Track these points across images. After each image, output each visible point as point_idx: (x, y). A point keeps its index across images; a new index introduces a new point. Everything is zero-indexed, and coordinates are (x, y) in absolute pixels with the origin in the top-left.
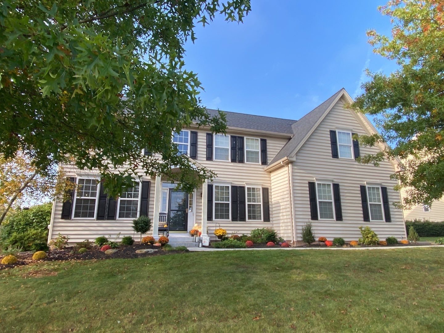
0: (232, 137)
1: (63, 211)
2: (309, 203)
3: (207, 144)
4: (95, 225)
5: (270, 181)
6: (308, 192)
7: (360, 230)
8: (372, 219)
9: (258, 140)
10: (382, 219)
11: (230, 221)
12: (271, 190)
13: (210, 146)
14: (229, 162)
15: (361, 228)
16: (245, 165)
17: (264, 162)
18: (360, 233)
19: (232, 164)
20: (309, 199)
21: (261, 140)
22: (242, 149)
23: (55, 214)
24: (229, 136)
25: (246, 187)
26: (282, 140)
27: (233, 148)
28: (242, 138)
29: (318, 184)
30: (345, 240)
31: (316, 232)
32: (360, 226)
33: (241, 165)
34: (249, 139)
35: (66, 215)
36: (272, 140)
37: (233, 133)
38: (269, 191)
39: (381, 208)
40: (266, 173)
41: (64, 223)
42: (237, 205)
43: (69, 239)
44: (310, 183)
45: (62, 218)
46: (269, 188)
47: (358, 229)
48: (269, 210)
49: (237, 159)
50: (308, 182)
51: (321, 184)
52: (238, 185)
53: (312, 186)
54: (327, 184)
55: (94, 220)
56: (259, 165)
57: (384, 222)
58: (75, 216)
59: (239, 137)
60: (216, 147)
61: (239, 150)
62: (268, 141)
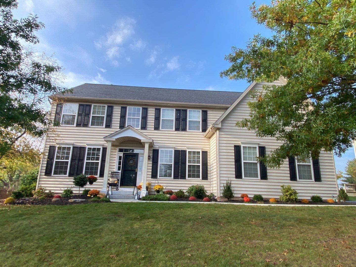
0: (176, 110)
1: (46, 170)
2: (234, 163)
3: (155, 117)
4: (67, 180)
5: (210, 145)
6: (234, 154)
7: (282, 188)
8: (299, 179)
9: (200, 111)
10: (311, 179)
11: (172, 179)
12: (210, 153)
13: (157, 118)
14: (173, 131)
15: (282, 186)
16: (187, 133)
17: (204, 130)
18: (281, 191)
19: (176, 132)
20: (234, 160)
21: (203, 111)
22: (185, 119)
23: (41, 172)
24: (174, 109)
25: (188, 151)
26: (220, 110)
27: (177, 119)
28: (186, 111)
29: (243, 147)
30: (263, 197)
31: (235, 189)
32: (282, 185)
33: (183, 132)
34: (192, 111)
35: (48, 173)
36: (212, 111)
37: (178, 107)
38: (208, 154)
39: (310, 168)
40: (206, 139)
41: (45, 178)
42: (179, 166)
43: (46, 190)
44: (235, 146)
45: (45, 175)
46: (208, 151)
47: (280, 187)
48: (207, 170)
49: (181, 128)
50: (234, 146)
51: (246, 147)
52: (180, 150)
53: (237, 149)
54: (253, 147)
55: (67, 177)
56: (200, 132)
57: (313, 182)
58: (55, 174)
59: (183, 110)
60: (163, 119)
61: (182, 120)
62: (208, 112)
